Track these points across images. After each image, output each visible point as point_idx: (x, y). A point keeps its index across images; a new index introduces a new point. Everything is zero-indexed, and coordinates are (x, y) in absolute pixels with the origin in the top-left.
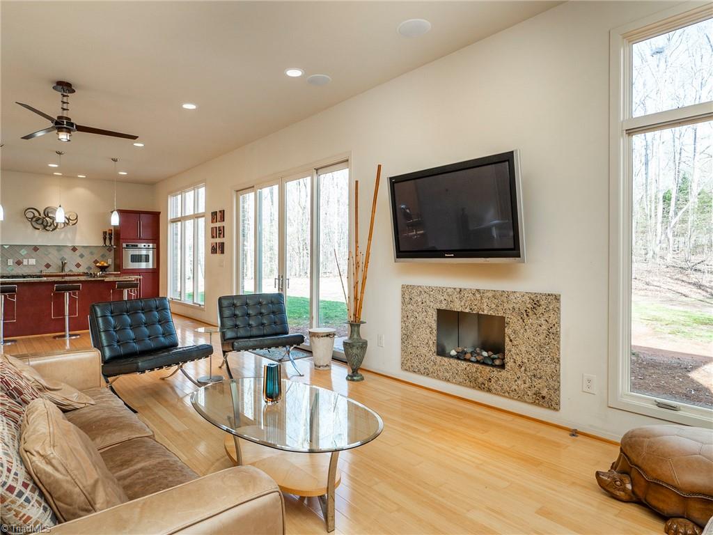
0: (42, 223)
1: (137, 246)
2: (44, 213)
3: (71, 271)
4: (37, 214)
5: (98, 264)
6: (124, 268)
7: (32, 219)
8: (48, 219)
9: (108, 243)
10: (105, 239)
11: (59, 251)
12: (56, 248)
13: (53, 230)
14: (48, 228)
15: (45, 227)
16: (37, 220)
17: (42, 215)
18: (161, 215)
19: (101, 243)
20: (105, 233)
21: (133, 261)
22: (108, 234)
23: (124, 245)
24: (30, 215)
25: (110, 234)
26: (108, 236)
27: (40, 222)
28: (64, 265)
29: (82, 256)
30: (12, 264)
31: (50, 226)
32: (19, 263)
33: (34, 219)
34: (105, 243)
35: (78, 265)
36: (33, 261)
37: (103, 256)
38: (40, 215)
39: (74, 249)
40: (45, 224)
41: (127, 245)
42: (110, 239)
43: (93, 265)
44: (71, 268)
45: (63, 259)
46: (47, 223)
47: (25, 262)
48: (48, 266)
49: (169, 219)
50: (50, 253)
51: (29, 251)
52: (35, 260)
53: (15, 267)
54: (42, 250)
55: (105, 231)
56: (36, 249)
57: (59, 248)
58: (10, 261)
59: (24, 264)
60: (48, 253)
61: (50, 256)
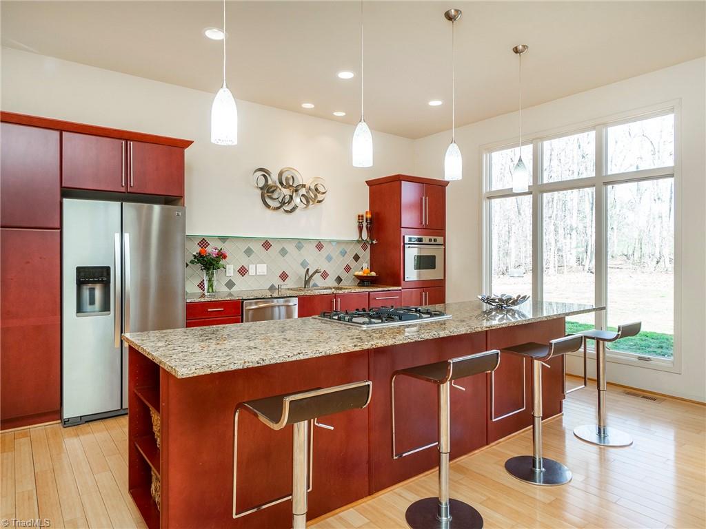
2: (280, 178)
4: (271, 180)
6: (406, 280)
7: (262, 188)
9: (365, 236)
10: (360, 229)
11: (299, 247)
13: (293, 211)
15: (282, 205)
22: (364, 220)
24: (261, 182)
25: (368, 220)
26: (365, 224)
29: (329, 258)
30: (232, 274)
32: (243, 271)
33: (265, 190)
34: (361, 236)
35: (324, 275)
36: (262, 269)
37: (356, 258)
38: (274, 183)
39: (320, 246)
42: (369, 229)
45: (305, 264)
47: (252, 271)
49: (484, 191)
50: (286, 252)
51: (257, 248)
52: (265, 265)
53: (238, 279)
54: (275, 248)
55: (361, 214)
56: (267, 245)
57: (299, 243)
58: (229, 269)
59: (250, 274)
60: (284, 252)
61: (287, 257)
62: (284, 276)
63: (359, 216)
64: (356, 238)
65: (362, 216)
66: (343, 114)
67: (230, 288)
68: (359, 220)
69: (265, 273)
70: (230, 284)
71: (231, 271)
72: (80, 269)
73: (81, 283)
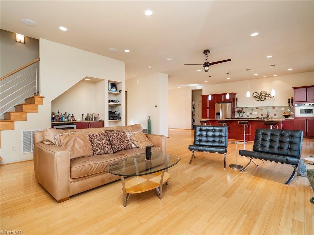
1: (305, 105)
2: (260, 94)
3: (272, 117)
4: (257, 94)
5: (284, 114)
6: (296, 116)
7: (256, 97)
8: (262, 96)
10: (289, 102)
11: (266, 109)
12: (265, 108)
15: (260, 100)
19: (287, 105)
22: (291, 100)
23: (296, 105)
24: (255, 95)
26: (291, 101)
27: (259, 97)
28: (268, 115)
29: (277, 111)
32: (251, 114)
34: (289, 104)
35: (275, 115)
36: (256, 113)
39: (273, 108)
41: (298, 105)
43: (282, 115)
44: (271, 115)
45: (268, 112)
46: (262, 98)
47: (253, 113)
48: (262, 115)
50: (263, 110)
51: (255, 109)
54: (259, 109)
56: (257, 108)
57: (266, 107)
60: (262, 110)
61: (263, 111)
65: (290, 99)
67: (242, 117)
70: (248, 116)
71: (248, 114)
72: (217, 113)
73: (217, 115)
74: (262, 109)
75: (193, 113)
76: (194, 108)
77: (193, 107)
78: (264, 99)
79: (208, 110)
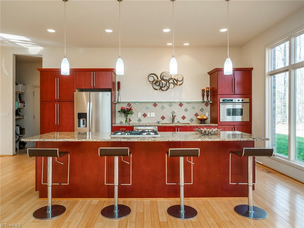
0: (159, 85)
1: (232, 100)
2: (161, 77)
4: (156, 78)
5: (199, 117)
7: (153, 82)
8: (163, 81)
9: (205, 100)
10: (203, 96)
11: (170, 106)
12: (168, 103)
13: (167, 90)
14: (163, 89)
15: (161, 88)
16: (156, 83)
17: (160, 79)
18: (253, 71)
20: (203, 90)
21: (229, 114)
23: (221, 100)
24: (151, 79)
25: (207, 92)
26: (205, 94)
27: (158, 84)
28: (174, 118)
29: (186, 110)
30: (140, 117)
31: (165, 87)
32: (145, 115)
33: (154, 82)
34: (203, 99)
35: (184, 118)
36: (153, 115)
37: (202, 110)
38: (158, 79)
39: (181, 105)
40: (161, 85)
41: (224, 100)
42: (208, 96)
43: (195, 118)
44: (178, 119)
45: (173, 112)
46: (163, 85)
47: (148, 115)
49: (267, 71)
51: (151, 106)
52: (155, 113)
53: (142, 118)
54: (159, 106)
55: (203, 89)
56: (155, 105)
57: (171, 104)
58: (139, 114)
59: (148, 116)
60: (163, 108)
61: (165, 110)
62: (163, 118)
63: (202, 90)
64: (201, 100)
65: (204, 90)
66: (188, 44)
68: (202, 92)
69: (154, 116)
70: (140, 120)
71: (140, 115)
72: (79, 114)
73: (79, 118)
74: (163, 106)
75: (17, 112)
76: (21, 101)
77: (20, 97)
78: (166, 88)
79: (56, 106)
